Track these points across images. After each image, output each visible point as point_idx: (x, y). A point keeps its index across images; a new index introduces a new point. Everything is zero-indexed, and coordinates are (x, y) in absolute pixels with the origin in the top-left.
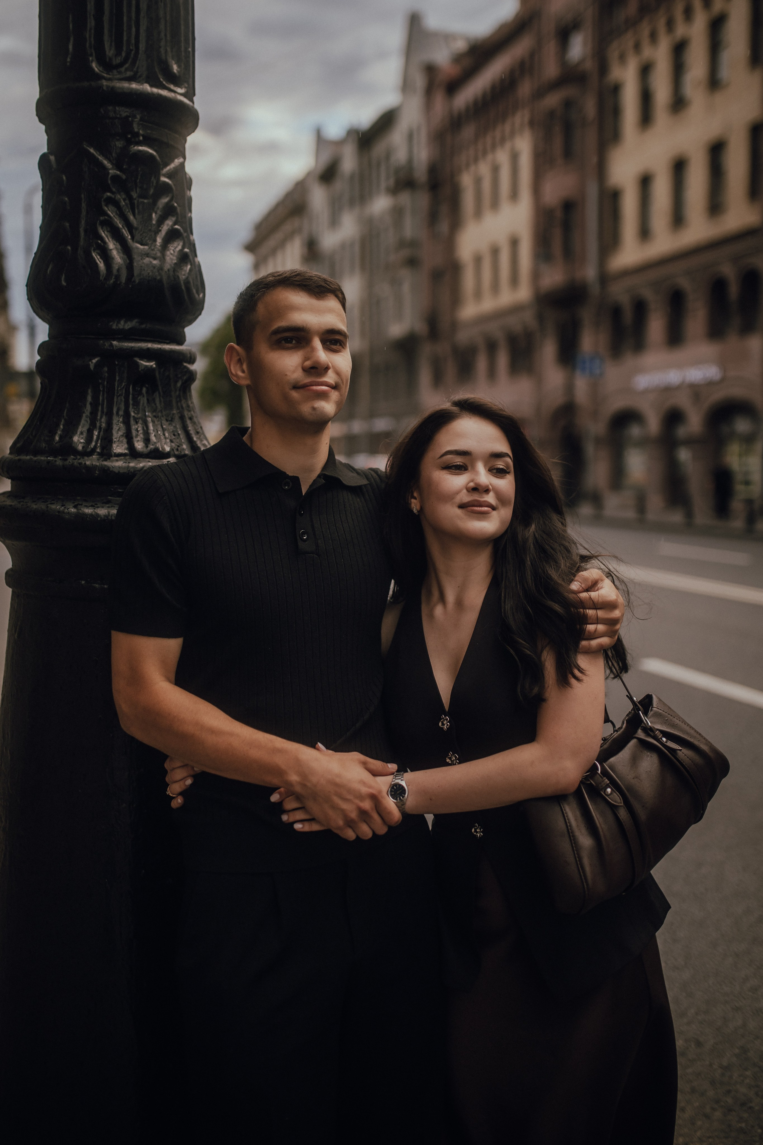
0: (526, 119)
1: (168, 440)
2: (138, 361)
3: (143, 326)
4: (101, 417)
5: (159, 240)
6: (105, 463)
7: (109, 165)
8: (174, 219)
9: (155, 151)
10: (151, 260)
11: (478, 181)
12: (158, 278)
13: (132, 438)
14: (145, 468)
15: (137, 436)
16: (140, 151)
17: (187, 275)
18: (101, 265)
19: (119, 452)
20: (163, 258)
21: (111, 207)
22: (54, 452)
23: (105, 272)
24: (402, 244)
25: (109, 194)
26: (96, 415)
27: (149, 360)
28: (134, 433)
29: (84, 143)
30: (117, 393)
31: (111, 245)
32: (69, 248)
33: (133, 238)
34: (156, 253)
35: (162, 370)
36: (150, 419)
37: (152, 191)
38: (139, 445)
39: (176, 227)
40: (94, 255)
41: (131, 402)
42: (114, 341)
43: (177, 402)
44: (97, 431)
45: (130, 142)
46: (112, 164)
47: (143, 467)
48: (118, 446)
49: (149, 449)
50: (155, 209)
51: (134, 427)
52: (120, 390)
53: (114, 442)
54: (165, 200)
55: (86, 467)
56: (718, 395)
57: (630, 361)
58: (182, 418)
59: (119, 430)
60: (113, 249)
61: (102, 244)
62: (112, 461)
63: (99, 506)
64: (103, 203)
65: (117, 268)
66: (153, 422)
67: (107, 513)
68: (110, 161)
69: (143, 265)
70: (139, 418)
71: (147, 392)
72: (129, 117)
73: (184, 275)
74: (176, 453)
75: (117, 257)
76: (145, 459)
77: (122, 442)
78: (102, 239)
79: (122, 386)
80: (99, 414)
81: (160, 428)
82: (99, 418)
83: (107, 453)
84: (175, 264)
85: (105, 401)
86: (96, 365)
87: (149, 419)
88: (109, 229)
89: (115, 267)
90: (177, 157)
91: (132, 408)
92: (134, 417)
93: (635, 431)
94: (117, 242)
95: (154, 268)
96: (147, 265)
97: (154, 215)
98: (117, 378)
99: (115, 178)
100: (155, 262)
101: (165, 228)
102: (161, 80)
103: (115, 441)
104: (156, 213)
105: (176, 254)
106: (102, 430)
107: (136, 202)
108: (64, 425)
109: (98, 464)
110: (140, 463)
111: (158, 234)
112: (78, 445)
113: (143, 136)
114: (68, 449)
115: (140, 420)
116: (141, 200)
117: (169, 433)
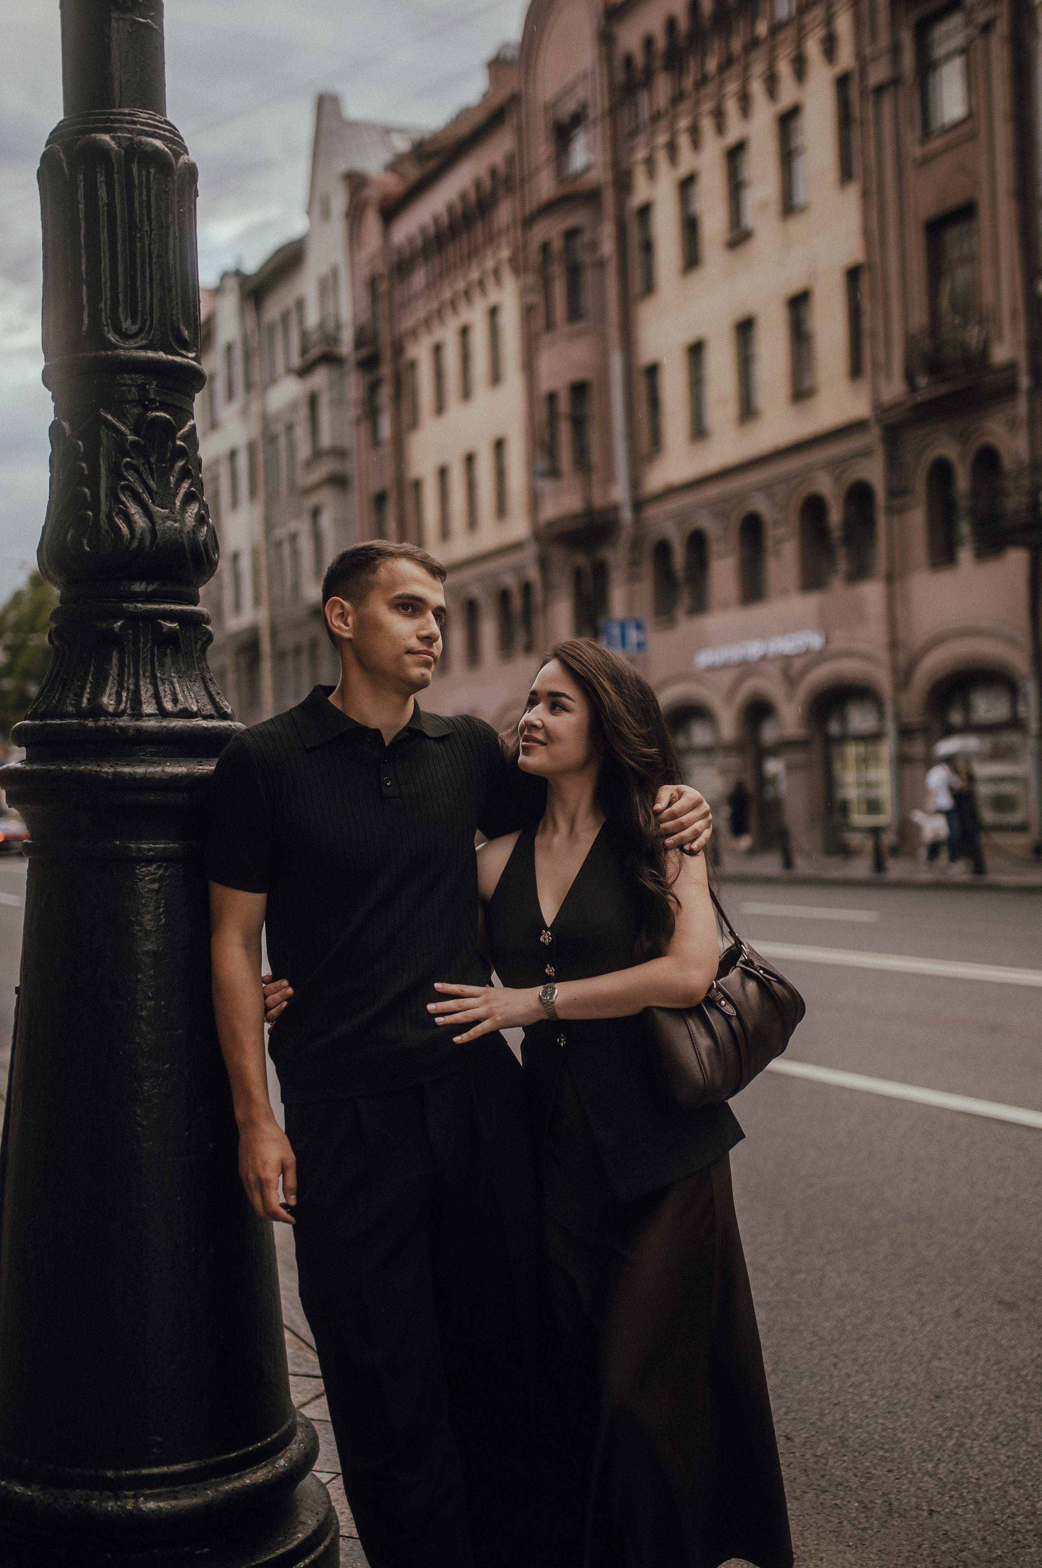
0: (507, 258)
1: (194, 700)
2: (162, 622)
3: (165, 588)
4: (128, 679)
5: (178, 503)
6: (138, 723)
7: (127, 431)
8: (190, 481)
9: (170, 415)
10: (172, 523)
11: (438, 351)
12: (180, 540)
13: (160, 698)
14: (177, 727)
15: (165, 696)
16: (157, 417)
17: (205, 537)
18: (125, 529)
19: (150, 713)
20: (182, 521)
21: (131, 472)
23: (129, 536)
24: (317, 454)
25: (128, 459)
26: (123, 677)
27: (172, 621)
28: (162, 694)
29: (101, 410)
30: (143, 655)
31: (134, 509)
32: (90, 513)
33: (153, 502)
34: (176, 517)
35: (184, 631)
36: (176, 679)
37: (169, 455)
38: (168, 706)
39: (192, 489)
40: (116, 519)
41: (156, 664)
42: (138, 603)
43: (198, 663)
44: (126, 692)
45: (147, 409)
46: (130, 430)
47: (175, 727)
48: (148, 706)
49: (178, 708)
50: (173, 473)
51: (161, 688)
52: (146, 651)
53: (143, 702)
54: (180, 464)
55: (121, 728)
57: (686, 626)
58: (203, 679)
59: (147, 691)
60: (135, 513)
61: (124, 509)
62: (145, 721)
63: (134, 764)
64: (123, 469)
65: (140, 531)
66: (179, 682)
67: (145, 771)
68: (128, 427)
69: (166, 528)
70: (166, 679)
71: (172, 654)
72: (146, 384)
73: (202, 537)
74: (203, 713)
75: (140, 521)
76: (175, 719)
77: (151, 703)
78: (123, 503)
79: (147, 648)
80: (126, 677)
81: (185, 689)
82: (126, 679)
83: (138, 715)
84: (194, 526)
85: (131, 663)
86: (121, 627)
87: (175, 680)
88: (129, 493)
89: (138, 531)
90: (188, 420)
91: (159, 669)
92: (160, 677)
93: (700, 735)
94: (138, 506)
95: (176, 530)
96: (170, 528)
97: (171, 478)
98: (142, 640)
99: (133, 443)
100: (176, 525)
101: (182, 491)
102: (175, 347)
103: (145, 702)
104: (173, 476)
105: (193, 516)
106: (131, 691)
107: (154, 466)
108: (90, 688)
109: (131, 724)
110: (171, 722)
111: (177, 497)
112: (109, 707)
113: (160, 402)
114: (97, 711)
115: (167, 681)
116: (159, 464)
117: (194, 693)
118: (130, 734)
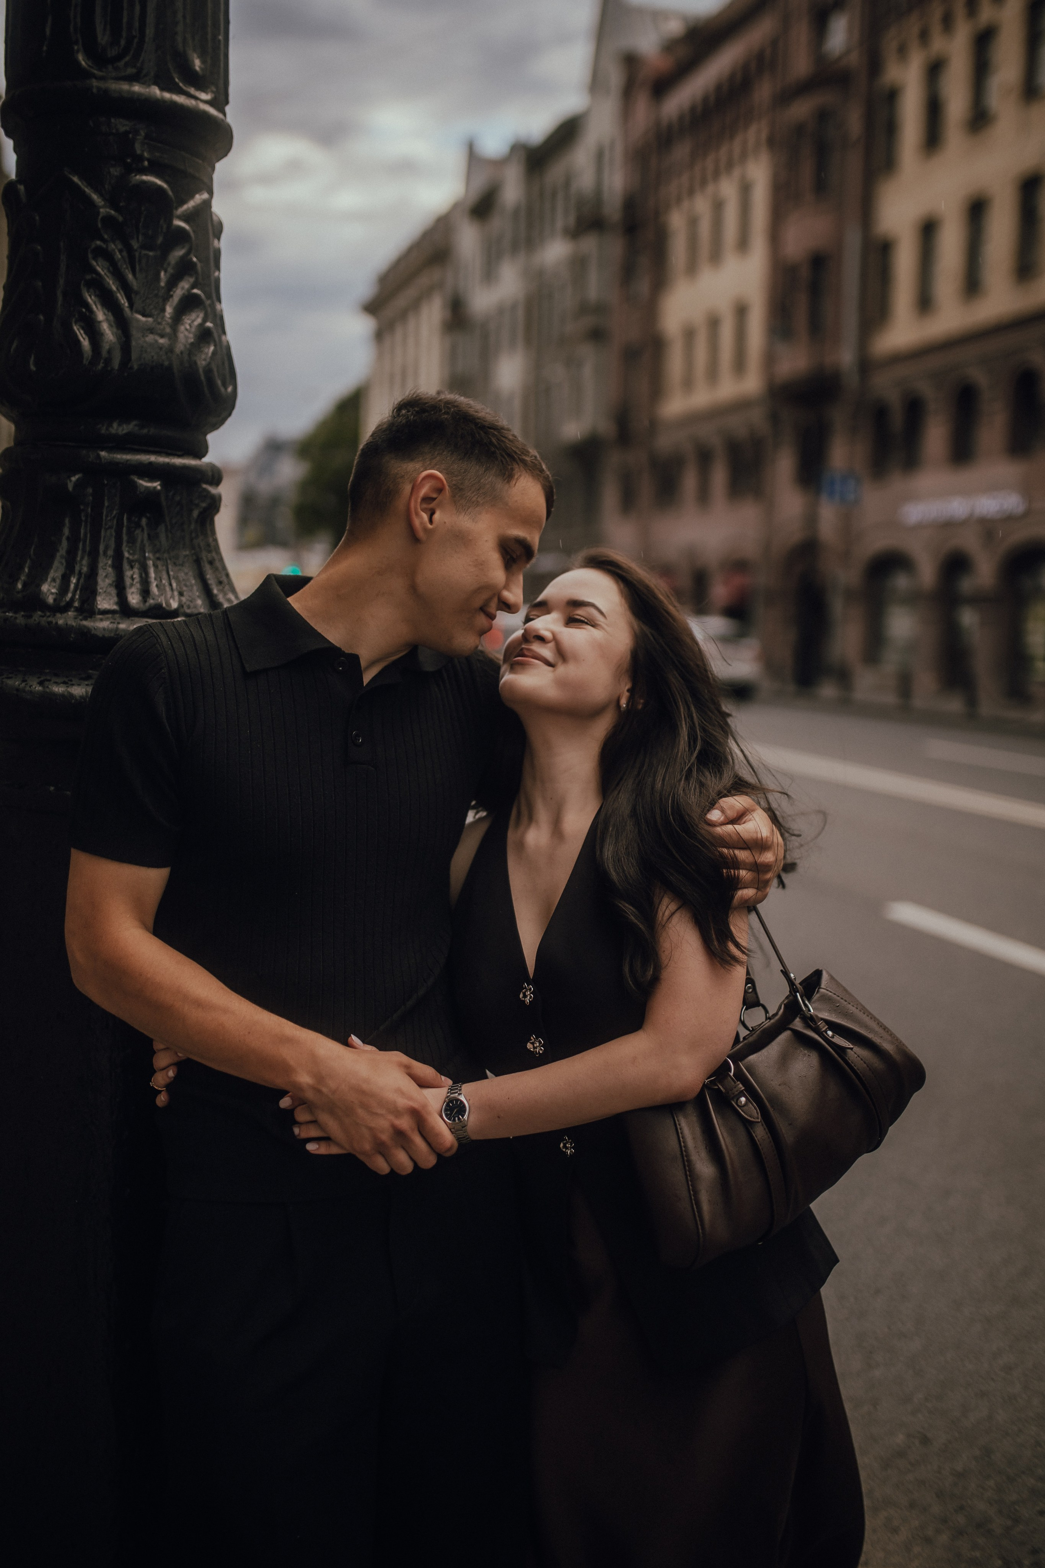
0: (764, 136)
1: (176, 593)
2: (136, 479)
3: (145, 431)
4: (82, 558)
5: (169, 310)
6: (85, 623)
7: (100, 200)
8: (192, 280)
9: (166, 182)
10: (157, 338)
11: (693, 222)
12: (166, 363)
13: (124, 588)
15: (132, 585)
16: (144, 182)
17: (208, 360)
18: (85, 343)
19: (106, 608)
20: (174, 336)
21: (101, 262)
22: (16, 606)
23: (90, 353)
24: (584, 309)
25: (98, 243)
26: (76, 555)
27: (152, 479)
28: (128, 581)
29: (66, 169)
30: (106, 525)
31: (101, 315)
32: (41, 317)
33: (131, 306)
34: (164, 329)
35: (171, 494)
37: (160, 240)
38: (134, 599)
39: (195, 291)
40: (75, 328)
41: (125, 538)
42: (102, 451)
43: (191, 539)
44: (76, 577)
45: (130, 170)
46: (104, 199)
48: (104, 599)
49: (147, 604)
50: (165, 266)
51: (128, 573)
52: (110, 520)
53: (98, 593)
55: (58, 627)
56: (1020, 535)
57: (897, 484)
58: (198, 562)
59: (106, 576)
60: (103, 322)
61: (88, 314)
62: (94, 621)
63: (73, 682)
64: (90, 256)
66: (155, 566)
68: (101, 195)
69: (145, 345)
70: (136, 561)
71: (148, 524)
72: (130, 132)
73: (205, 360)
75: (108, 332)
77: (110, 594)
78: (88, 307)
79: (113, 515)
80: (80, 553)
81: (165, 576)
82: (78, 558)
83: (88, 609)
84: (192, 344)
85: (89, 535)
86: (77, 485)
87: (150, 563)
88: (97, 293)
89: (106, 347)
90: (199, 191)
91: (126, 546)
92: (128, 558)
93: (901, 582)
94: (108, 311)
95: (161, 349)
96: (151, 345)
97: (162, 274)
98: (106, 504)
99: (108, 219)
100: (161, 341)
101: (178, 293)
102: (177, 80)
103: (100, 593)
104: (166, 271)
105: (193, 330)
106: (83, 576)
107: (137, 254)
108: (29, 568)
109: (74, 624)
111: (169, 301)
112: (48, 596)
113: (148, 160)
114: (34, 602)
115: (137, 564)
116: (144, 252)
117: (178, 582)
118: (72, 639)
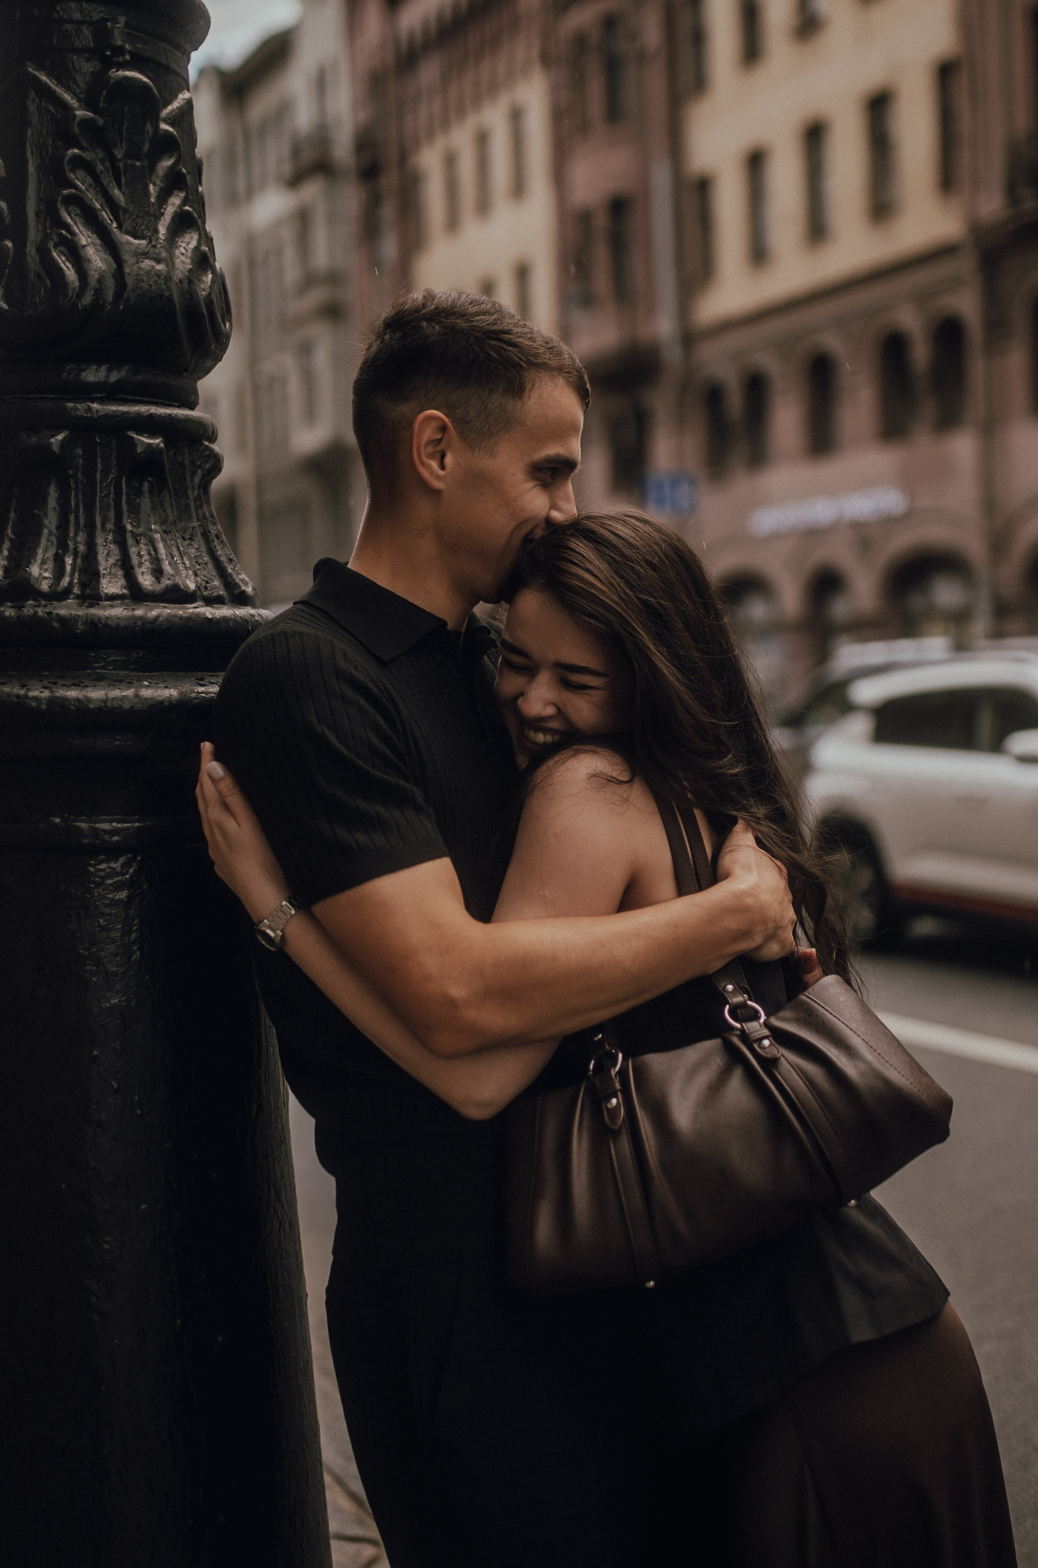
1: (190, 572)
2: (135, 436)
3: (139, 377)
4: (76, 534)
5: (162, 230)
6: (93, 611)
7: (74, 101)
8: (183, 195)
9: (151, 78)
10: (152, 263)
11: (450, 161)
12: (167, 294)
13: (132, 568)
14: (161, 619)
15: (140, 564)
16: (127, 78)
17: (208, 291)
18: (69, 272)
19: (113, 593)
20: (170, 262)
21: (81, 173)
23: (77, 284)
25: (76, 151)
26: (67, 530)
27: (152, 434)
28: (135, 560)
29: (29, 63)
30: (101, 492)
31: (85, 238)
32: (9, 244)
33: (120, 227)
34: (159, 254)
35: (172, 452)
36: (159, 535)
37: (146, 147)
38: (146, 581)
39: (187, 208)
40: (55, 254)
41: (125, 507)
42: (93, 402)
43: (196, 509)
44: (72, 557)
45: (108, 64)
46: (79, 100)
47: (158, 617)
48: (109, 582)
49: (163, 586)
50: (153, 178)
51: (133, 550)
52: (106, 486)
53: (101, 574)
54: (167, 163)
55: (61, 619)
57: (743, 484)
58: (205, 535)
59: (108, 554)
60: (88, 245)
61: (69, 237)
62: (104, 608)
63: (86, 684)
64: (67, 168)
65: (97, 276)
66: (163, 539)
67: (104, 696)
68: (75, 95)
69: (141, 272)
70: (141, 535)
71: (151, 491)
72: (107, 20)
73: (204, 290)
74: (205, 593)
75: (96, 259)
76: (157, 604)
77: (115, 575)
78: (68, 228)
79: (109, 481)
80: (72, 529)
81: (175, 552)
82: (72, 535)
83: (92, 595)
84: (190, 271)
85: (81, 506)
86: (63, 443)
87: (157, 536)
88: (78, 211)
89: (93, 276)
90: (181, 90)
91: (128, 518)
92: (132, 532)
93: (757, 610)
94: (92, 234)
95: (159, 276)
96: (148, 272)
97: (151, 187)
98: (100, 467)
99: (84, 122)
100: (159, 267)
101: (170, 210)
103: (104, 574)
104: (154, 185)
105: (189, 254)
106: (80, 555)
107: (121, 165)
108: (9, 550)
109: (80, 613)
110: (152, 610)
111: (160, 220)
112: (41, 582)
113: (130, 53)
114: (22, 590)
115: (143, 538)
116: (130, 162)
117: (190, 559)
118: (78, 631)
